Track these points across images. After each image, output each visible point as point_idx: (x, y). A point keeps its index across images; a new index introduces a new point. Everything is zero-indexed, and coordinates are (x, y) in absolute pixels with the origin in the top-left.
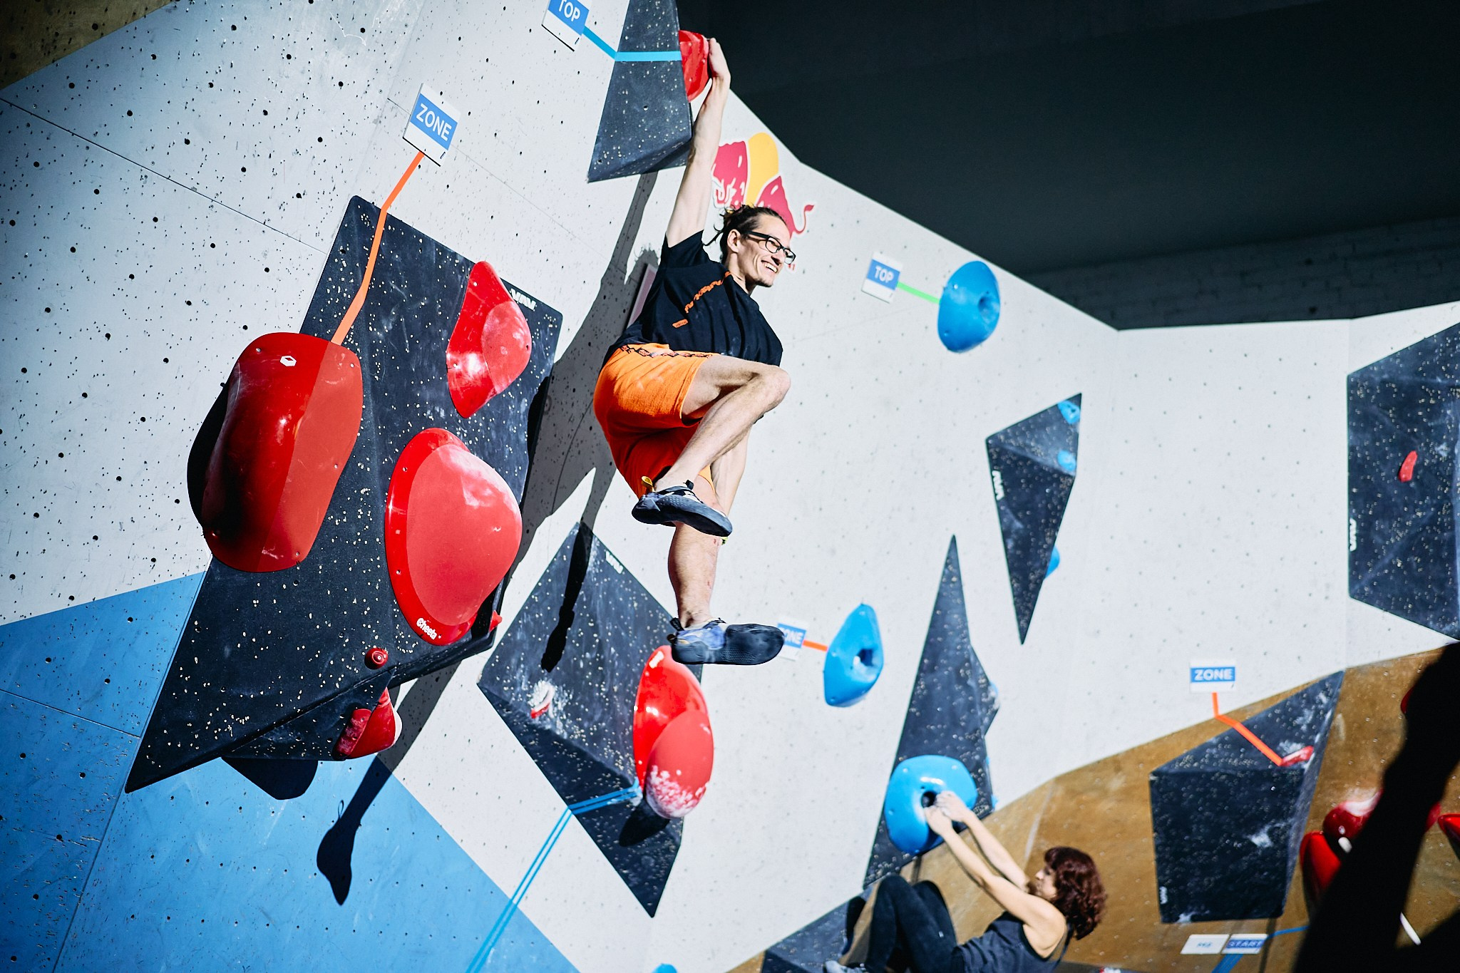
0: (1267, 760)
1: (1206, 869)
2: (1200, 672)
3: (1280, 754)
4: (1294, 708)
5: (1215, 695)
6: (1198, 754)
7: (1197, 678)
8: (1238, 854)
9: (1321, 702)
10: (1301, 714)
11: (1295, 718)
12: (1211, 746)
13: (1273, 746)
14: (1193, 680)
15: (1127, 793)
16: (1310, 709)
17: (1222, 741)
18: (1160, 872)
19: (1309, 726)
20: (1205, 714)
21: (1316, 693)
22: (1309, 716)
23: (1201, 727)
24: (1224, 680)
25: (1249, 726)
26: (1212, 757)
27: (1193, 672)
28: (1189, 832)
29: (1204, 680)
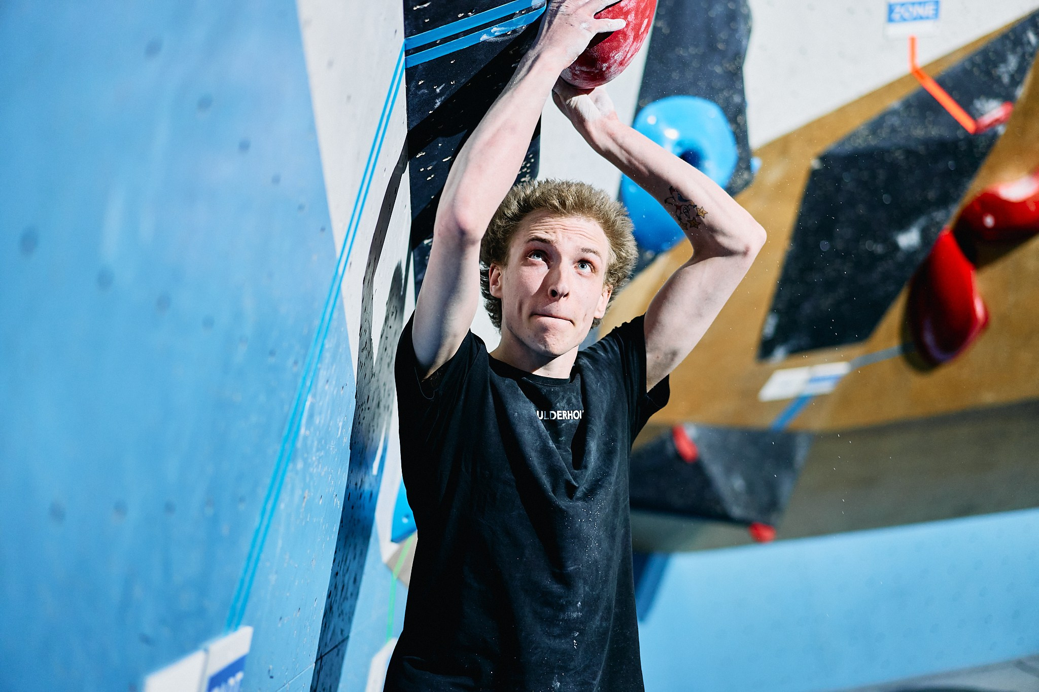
0: (956, 125)
1: (830, 286)
2: (897, 9)
3: (973, 114)
4: (996, 52)
5: (913, 41)
6: (876, 126)
7: (896, 16)
8: (875, 258)
9: (1029, 43)
10: (1004, 60)
11: (996, 66)
12: (893, 112)
13: (967, 106)
14: (890, 20)
15: (780, 188)
16: (1014, 51)
17: (907, 105)
18: (778, 295)
19: (1012, 77)
20: (898, 67)
21: (1024, 31)
22: (1013, 62)
23: (890, 87)
24: (927, 18)
25: (941, 82)
26: (893, 130)
27: (891, 9)
28: (830, 236)
29: (904, 19)
